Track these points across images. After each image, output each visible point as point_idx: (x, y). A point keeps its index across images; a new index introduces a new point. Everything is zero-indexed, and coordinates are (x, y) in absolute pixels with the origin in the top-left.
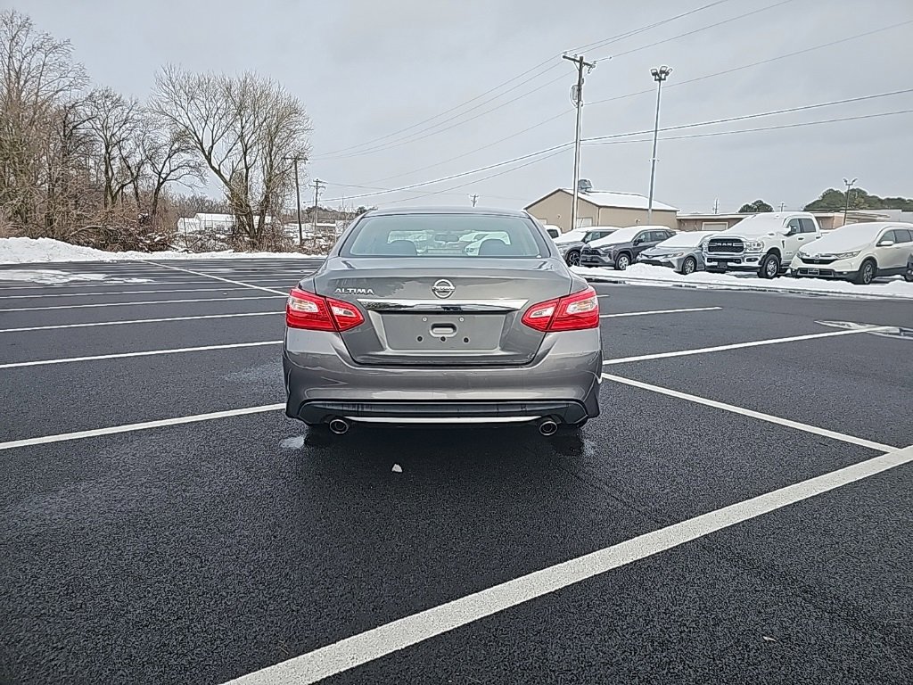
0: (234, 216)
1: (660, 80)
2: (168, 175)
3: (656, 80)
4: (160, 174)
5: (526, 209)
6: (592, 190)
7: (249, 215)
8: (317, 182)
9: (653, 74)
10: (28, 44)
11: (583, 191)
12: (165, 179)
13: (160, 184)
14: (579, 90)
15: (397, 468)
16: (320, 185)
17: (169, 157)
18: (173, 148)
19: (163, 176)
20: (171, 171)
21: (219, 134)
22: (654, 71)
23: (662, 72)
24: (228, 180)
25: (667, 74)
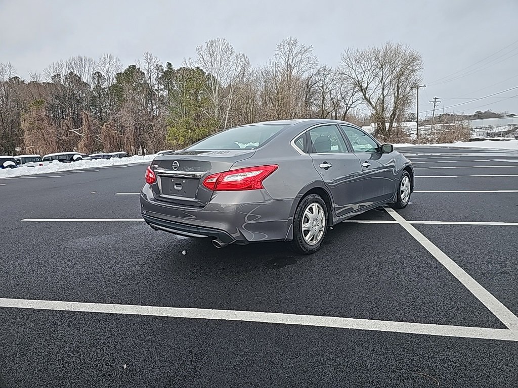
0: (376, 124)
2: (351, 105)
4: (347, 105)
7: (383, 123)
8: (436, 99)
10: (295, 52)
12: (349, 108)
13: (347, 110)
15: (184, 253)
16: (437, 100)
17: (353, 95)
18: (355, 90)
19: (349, 106)
20: (353, 103)
21: (371, 80)
24: (374, 105)
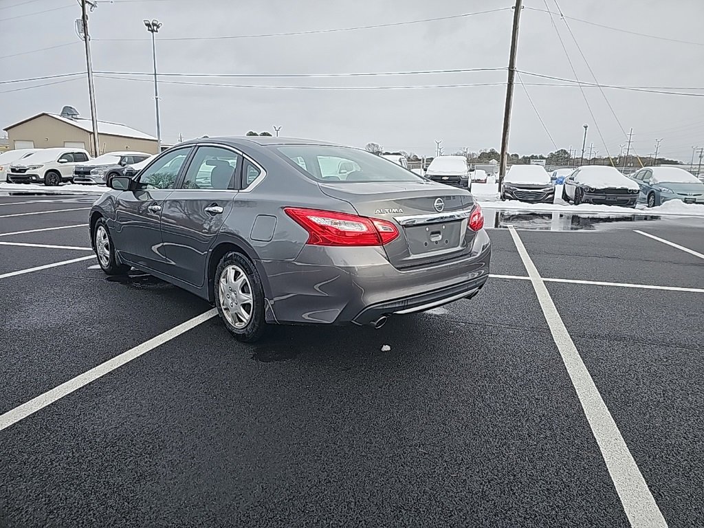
1: (153, 31)
3: (149, 30)
5: (6, 130)
6: (78, 117)
9: (146, 25)
11: (70, 117)
14: (85, 25)
15: (386, 348)
22: (147, 22)
23: (154, 25)
25: (158, 27)
